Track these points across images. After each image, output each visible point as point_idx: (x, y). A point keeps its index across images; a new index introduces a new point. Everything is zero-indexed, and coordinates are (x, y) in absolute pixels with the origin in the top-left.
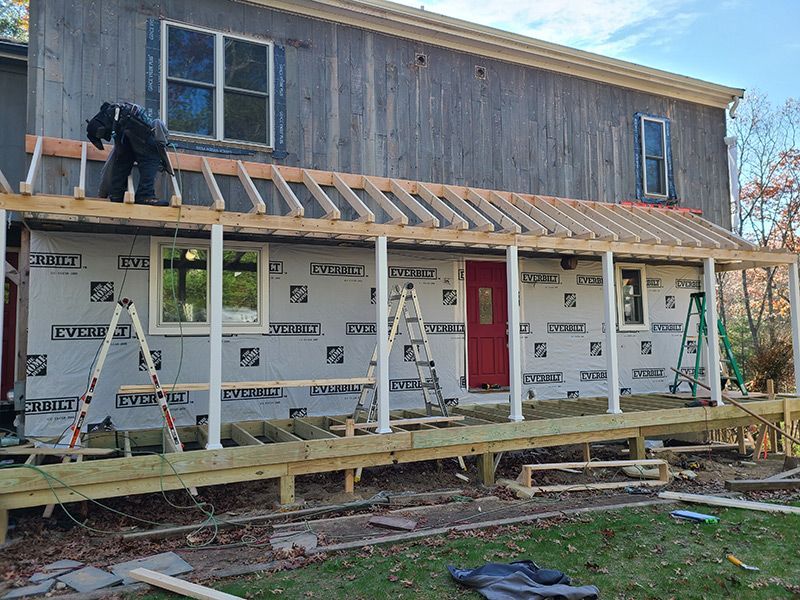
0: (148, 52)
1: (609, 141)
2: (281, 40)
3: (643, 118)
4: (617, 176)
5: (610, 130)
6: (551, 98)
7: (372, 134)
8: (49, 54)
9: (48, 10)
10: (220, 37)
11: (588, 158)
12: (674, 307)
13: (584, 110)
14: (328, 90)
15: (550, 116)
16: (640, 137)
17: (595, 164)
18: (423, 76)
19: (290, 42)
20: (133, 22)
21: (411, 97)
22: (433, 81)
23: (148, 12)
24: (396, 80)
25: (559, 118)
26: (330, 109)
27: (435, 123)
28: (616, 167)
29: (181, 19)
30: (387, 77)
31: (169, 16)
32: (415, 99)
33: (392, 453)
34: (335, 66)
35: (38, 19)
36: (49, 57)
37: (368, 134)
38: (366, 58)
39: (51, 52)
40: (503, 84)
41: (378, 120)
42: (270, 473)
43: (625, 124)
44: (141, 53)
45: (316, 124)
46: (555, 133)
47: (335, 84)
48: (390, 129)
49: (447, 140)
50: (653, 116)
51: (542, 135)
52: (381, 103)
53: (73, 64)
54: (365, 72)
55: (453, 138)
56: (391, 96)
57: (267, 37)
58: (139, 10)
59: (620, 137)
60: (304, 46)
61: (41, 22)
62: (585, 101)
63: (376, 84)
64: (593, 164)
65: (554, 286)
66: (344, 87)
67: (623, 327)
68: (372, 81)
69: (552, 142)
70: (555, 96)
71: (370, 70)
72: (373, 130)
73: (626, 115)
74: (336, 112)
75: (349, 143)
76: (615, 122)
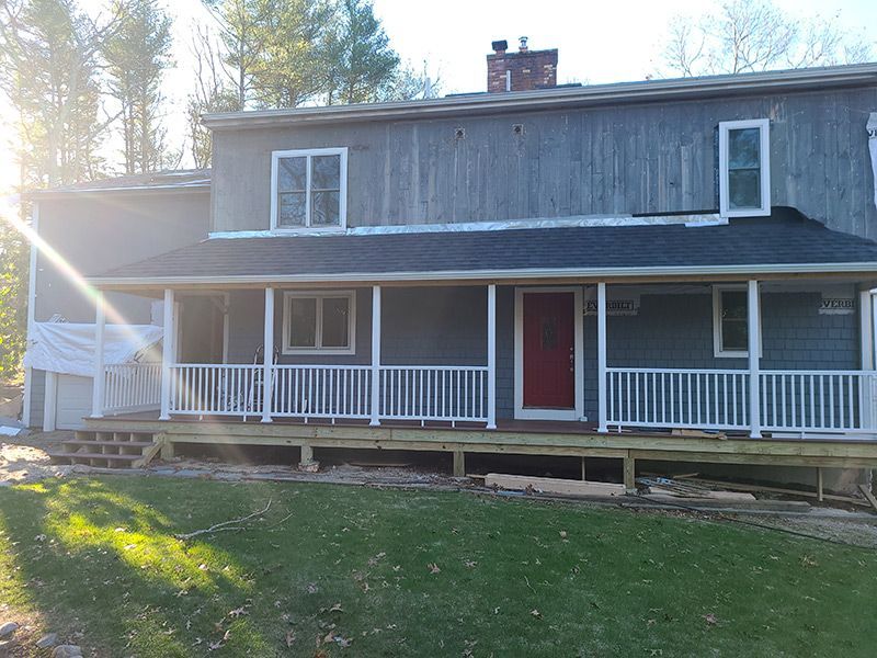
1: (675, 162)
4: (685, 196)
5: (678, 152)
6: (599, 134)
7: (416, 204)
11: (645, 183)
13: (642, 137)
14: (383, 177)
15: (596, 152)
17: (654, 189)
18: (462, 146)
19: (357, 148)
21: (449, 167)
22: (471, 149)
24: (437, 156)
25: (609, 151)
26: (384, 190)
27: (471, 183)
30: (430, 155)
32: (454, 167)
33: (377, 441)
34: (388, 157)
37: (412, 203)
38: (413, 145)
40: (543, 135)
41: (421, 191)
43: (701, 141)
46: (603, 167)
47: (387, 170)
48: (431, 194)
49: (483, 196)
51: (587, 173)
52: (424, 177)
54: (411, 156)
56: (433, 169)
59: (692, 155)
60: (366, 148)
62: (643, 127)
63: (420, 162)
64: (651, 189)
65: (626, 313)
66: (395, 171)
67: (718, 354)
68: (417, 162)
69: (598, 177)
70: (604, 131)
71: (416, 152)
72: (417, 200)
73: (702, 130)
74: (388, 191)
75: (397, 212)
76: (685, 141)
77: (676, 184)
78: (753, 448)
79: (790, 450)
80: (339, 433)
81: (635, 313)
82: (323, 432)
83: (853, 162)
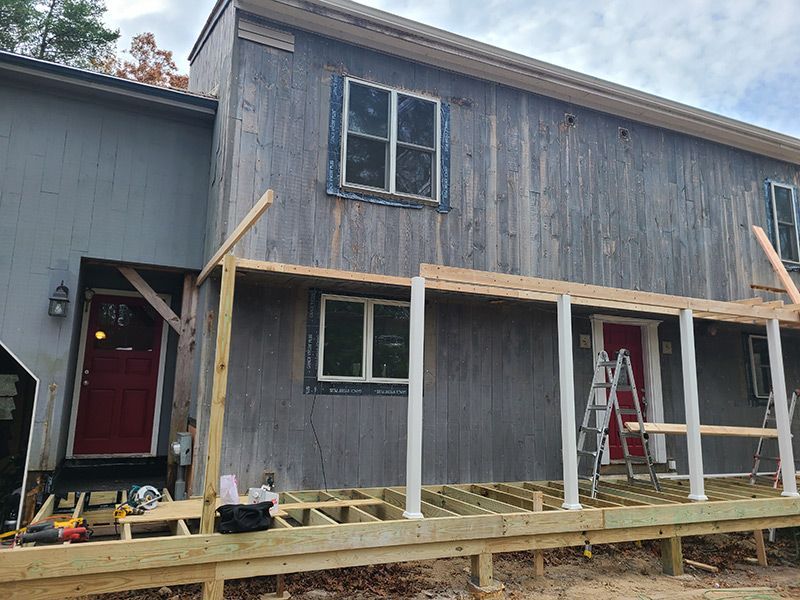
0: (333, 106)
1: (742, 206)
2: (447, 98)
3: (774, 184)
5: (742, 194)
6: (688, 161)
7: (526, 191)
8: (246, 106)
9: (248, 65)
10: (394, 93)
11: (724, 221)
13: (718, 173)
14: (488, 150)
15: (688, 178)
16: (771, 203)
17: (730, 227)
18: (572, 134)
19: (455, 100)
20: (320, 77)
21: (562, 156)
22: (581, 141)
23: (333, 69)
24: (548, 140)
25: (696, 181)
26: (489, 167)
27: (584, 182)
29: (361, 77)
30: (541, 136)
31: (351, 73)
32: (565, 158)
34: (494, 124)
35: (239, 73)
36: (247, 109)
37: (522, 191)
38: (521, 117)
39: (248, 104)
40: (644, 147)
41: (533, 178)
43: (756, 189)
44: (326, 108)
45: (477, 179)
46: (693, 194)
47: (494, 142)
48: (543, 186)
49: (595, 200)
50: (782, 182)
51: (682, 198)
52: (535, 161)
53: (267, 116)
54: (520, 130)
55: (601, 198)
56: (544, 155)
57: (435, 95)
58: (325, 66)
59: (753, 202)
60: (467, 105)
61: (241, 76)
62: (718, 164)
63: (531, 141)
66: (502, 144)
68: (527, 138)
69: (690, 204)
70: (692, 159)
71: (525, 128)
72: (527, 187)
73: (756, 180)
74: (494, 168)
75: (507, 198)
76: (748, 188)
77: (744, 226)
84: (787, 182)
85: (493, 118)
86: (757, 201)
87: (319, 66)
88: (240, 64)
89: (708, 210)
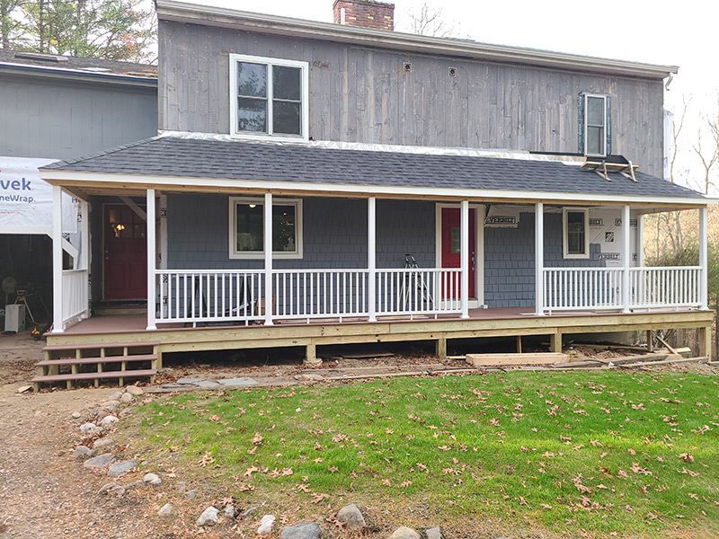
1: (556, 116)
3: (587, 95)
4: (562, 141)
5: (558, 105)
6: (509, 85)
7: (371, 125)
8: (169, 89)
11: (538, 129)
12: (612, 241)
13: (536, 92)
14: (341, 96)
15: (507, 100)
16: (583, 111)
17: (544, 134)
18: (409, 78)
19: (315, 64)
20: (217, 61)
21: (400, 95)
22: (417, 82)
23: (226, 54)
24: (389, 84)
25: (515, 101)
26: (342, 108)
27: (417, 112)
28: (561, 136)
30: (383, 82)
32: (403, 96)
33: (377, 335)
34: (346, 78)
37: (368, 123)
38: (367, 70)
39: (171, 86)
40: (470, 78)
41: (376, 113)
42: (301, 343)
43: (571, 102)
46: (511, 112)
47: (346, 90)
48: (384, 118)
49: (426, 124)
50: (597, 93)
51: (501, 115)
52: (378, 100)
53: (183, 93)
54: (366, 80)
55: (431, 122)
56: (386, 95)
58: (220, 53)
59: (567, 112)
60: (325, 66)
61: (165, 68)
62: (536, 86)
63: (375, 86)
64: (542, 133)
65: (511, 225)
66: (352, 92)
67: (566, 256)
68: (372, 85)
69: (508, 119)
70: (513, 84)
71: (371, 78)
72: (372, 121)
73: (572, 94)
74: (346, 109)
75: (355, 130)
76: (562, 100)
77: (556, 131)
78: (628, 321)
79: (645, 320)
80: (343, 331)
81: (516, 226)
82: (330, 331)
83: (650, 129)
84: (602, 93)
85: (346, 73)
86: (570, 111)
87: (216, 54)
88: (163, 61)
89: (524, 123)
